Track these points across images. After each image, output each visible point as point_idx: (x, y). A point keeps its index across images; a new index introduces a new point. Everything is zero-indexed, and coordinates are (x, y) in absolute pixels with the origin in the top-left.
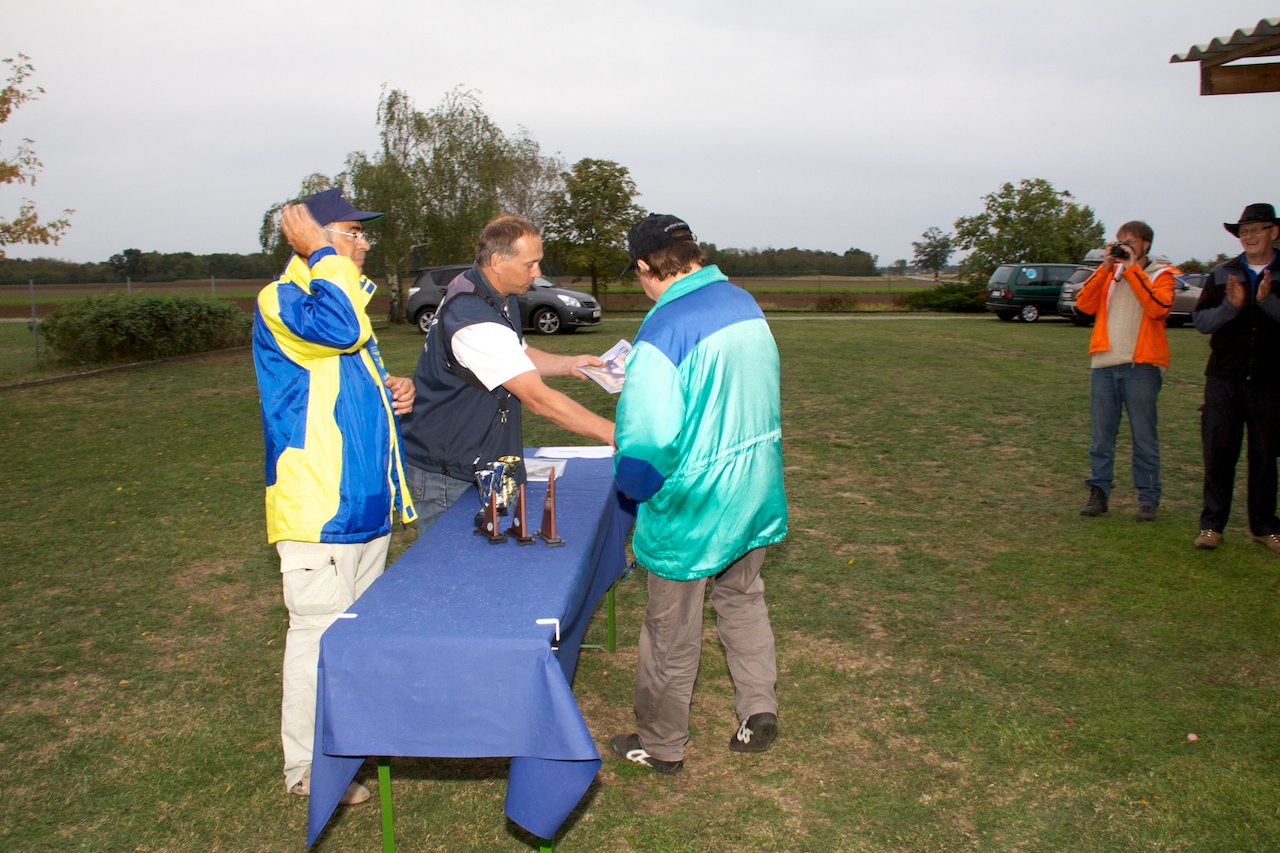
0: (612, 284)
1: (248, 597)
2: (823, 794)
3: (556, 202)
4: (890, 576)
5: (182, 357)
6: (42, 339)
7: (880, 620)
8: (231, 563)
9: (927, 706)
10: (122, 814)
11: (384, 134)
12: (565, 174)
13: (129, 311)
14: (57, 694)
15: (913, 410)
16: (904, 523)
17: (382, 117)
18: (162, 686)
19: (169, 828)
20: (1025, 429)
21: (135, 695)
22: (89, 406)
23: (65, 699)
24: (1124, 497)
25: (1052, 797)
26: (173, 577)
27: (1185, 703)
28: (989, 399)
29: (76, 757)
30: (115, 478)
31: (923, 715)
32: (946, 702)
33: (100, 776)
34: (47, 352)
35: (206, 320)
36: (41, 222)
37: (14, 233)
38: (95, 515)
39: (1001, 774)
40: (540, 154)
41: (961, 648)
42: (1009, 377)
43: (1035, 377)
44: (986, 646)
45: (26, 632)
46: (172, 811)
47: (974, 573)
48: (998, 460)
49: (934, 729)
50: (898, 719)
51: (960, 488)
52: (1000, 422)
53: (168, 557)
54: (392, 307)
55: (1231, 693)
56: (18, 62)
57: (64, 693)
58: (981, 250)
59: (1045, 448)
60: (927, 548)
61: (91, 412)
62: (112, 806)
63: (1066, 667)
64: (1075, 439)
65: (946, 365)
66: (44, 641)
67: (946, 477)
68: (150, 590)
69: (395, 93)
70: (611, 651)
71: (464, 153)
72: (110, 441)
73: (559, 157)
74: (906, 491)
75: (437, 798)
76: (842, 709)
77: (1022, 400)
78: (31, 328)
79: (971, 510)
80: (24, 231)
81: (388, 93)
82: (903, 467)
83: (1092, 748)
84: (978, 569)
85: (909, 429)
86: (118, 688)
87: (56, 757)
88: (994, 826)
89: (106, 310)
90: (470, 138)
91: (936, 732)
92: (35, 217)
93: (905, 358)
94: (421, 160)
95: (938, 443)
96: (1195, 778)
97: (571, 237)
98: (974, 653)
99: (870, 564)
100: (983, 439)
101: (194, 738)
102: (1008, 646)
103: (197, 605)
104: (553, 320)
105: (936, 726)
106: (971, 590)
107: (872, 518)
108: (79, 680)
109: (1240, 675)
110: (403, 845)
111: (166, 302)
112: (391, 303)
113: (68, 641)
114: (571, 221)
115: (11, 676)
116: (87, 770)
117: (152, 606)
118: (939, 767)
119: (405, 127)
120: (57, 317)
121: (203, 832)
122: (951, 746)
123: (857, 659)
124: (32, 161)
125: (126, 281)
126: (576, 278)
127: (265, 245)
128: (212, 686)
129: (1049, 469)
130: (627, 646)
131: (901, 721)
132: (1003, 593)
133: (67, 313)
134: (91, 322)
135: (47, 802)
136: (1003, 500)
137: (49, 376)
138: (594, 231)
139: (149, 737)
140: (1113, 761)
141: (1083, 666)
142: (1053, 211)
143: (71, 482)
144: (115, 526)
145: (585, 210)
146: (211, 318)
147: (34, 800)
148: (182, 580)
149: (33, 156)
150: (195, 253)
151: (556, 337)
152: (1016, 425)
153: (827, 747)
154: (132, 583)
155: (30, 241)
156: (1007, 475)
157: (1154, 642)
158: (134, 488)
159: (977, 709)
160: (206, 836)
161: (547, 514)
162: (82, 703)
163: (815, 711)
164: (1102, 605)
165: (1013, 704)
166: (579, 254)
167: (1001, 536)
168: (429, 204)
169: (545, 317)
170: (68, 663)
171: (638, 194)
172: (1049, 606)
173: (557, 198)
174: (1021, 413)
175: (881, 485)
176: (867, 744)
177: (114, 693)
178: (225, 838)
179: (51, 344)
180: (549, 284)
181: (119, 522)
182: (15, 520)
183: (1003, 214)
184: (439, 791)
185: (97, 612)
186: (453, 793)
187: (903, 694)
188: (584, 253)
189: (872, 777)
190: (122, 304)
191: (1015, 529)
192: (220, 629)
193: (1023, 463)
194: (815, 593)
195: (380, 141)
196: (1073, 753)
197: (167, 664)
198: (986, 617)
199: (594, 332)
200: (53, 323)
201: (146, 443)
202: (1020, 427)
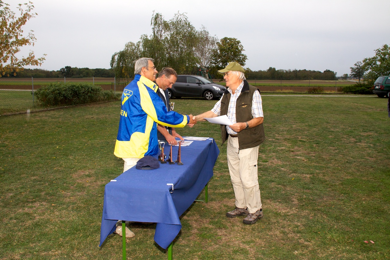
3: (214, 53)
4: (305, 184)
6: (36, 97)
8: (90, 171)
14: (33, 207)
18: (65, 206)
19: (62, 245)
20: (373, 137)
23: (35, 209)
26: (72, 175)
30: (56, 144)
33: (43, 230)
34: (37, 102)
35: (90, 92)
38: (49, 155)
44: (332, 208)
45: (24, 189)
48: (358, 148)
50: (294, 228)
53: (71, 169)
56: (29, 4)
59: (378, 144)
66: (30, 192)
67: (336, 153)
70: (206, 203)
72: (56, 132)
80: (30, 61)
81: (155, 14)
82: (322, 149)
84: (337, 184)
85: (329, 136)
95: (337, 141)
99: (299, 180)
100: (355, 140)
101: (72, 221)
106: (332, 190)
107: (305, 165)
117: (64, 183)
119: (161, 26)
120: (40, 90)
124: (33, 38)
129: (376, 151)
130: (212, 201)
136: (355, 161)
137: (37, 110)
143: (42, 144)
144: (55, 159)
151: (211, 101)
153: (268, 235)
154: (59, 176)
156: (359, 153)
158: (62, 147)
167: (349, 173)
169: (210, 94)
170: (37, 198)
172: (359, 197)
173: (215, 51)
182: (23, 156)
185: (47, 184)
187: (298, 221)
193: (368, 149)
197: (67, 200)
200: (39, 92)
201: (68, 133)
202: (371, 136)
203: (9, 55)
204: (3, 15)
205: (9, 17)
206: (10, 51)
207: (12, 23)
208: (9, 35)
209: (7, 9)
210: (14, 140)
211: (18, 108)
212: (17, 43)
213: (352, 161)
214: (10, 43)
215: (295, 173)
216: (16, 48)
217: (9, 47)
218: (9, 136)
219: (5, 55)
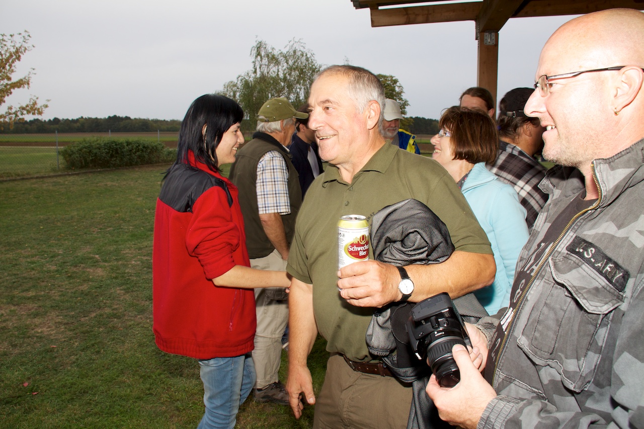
5: (127, 167)
6: (62, 157)
11: (254, 62)
13: (97, 146)
17: (254, 54)
35: (142, 150)
36: (38, 106)
69: (260, 42)
78: (58, 152)
81: (256, 43)
92: (37, 103)
94: (278, 75)
111: (120, 142)
134: (79, 150)
155: (33, 113)
171: (404, 93)
179: (65, 159)
195: (252, 65)
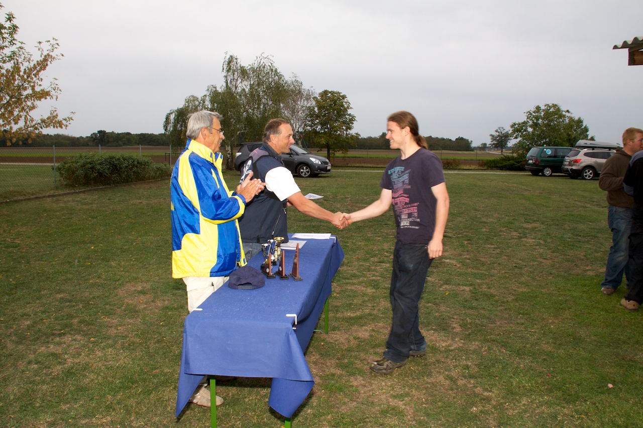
0: (337, 153)
1: (152, 301)
2: (424, 405)
3: (310, 112)
4: (466, 301)
5: (124, 184)
6: (58, 174)
7: (459, 323)
8: (145, 285)
9: (478, 365)
10: (90, 400)
11: (226, 77)
12: (315, 97)
13: (99, 162)
14: (61, 343)
15: (484, 220)
16: (475, 275)
17: (225, 68)
18: (110, 342)
19: (111, 407)
20: (540, 230)
21: (97, 345)
22: (79, 207)
23: (65, 346)
24: (588, 265)
25: (537, 411)
26: (117, 291)
27: (609, 369)
28: (523, 215)
29: (69, 373)
30: (91, 243)
31: (476, 370)
32: (488, 364)
33: (80, 382)
34: (60, 180)
35: (136, 166)
36: (60, 118)
37: (47, 123)
38: (81, 260)
39: (512, 399)
40: (303, 87)
41: (498, 337)
42: (534, 204)
43: (547, 204)
44: (511, 337)
45: (47, 314)
46: (113, 400)
47: (507, 301)
48: (524, 245)
49: (481, 377)
50: (464, 371)
51: (504, 259)
52: (527, 226)
53: (115, 281)
54: (228, 162)
55: (632, 365)
57: (65, 343)
58: (524, 139)
59: (549, 240)
60: (485, 288)
61: (80, 210)
62: (85, 396)
63: (550, 349)
64: (565, 236)
65: (502, 197)
66: (56, 319)
67: (498, 253)
68: (106, 296)
69: (231, 56)
70: (326, 333)
71: (265, 87)
72: (88, 224)
73: (312, 89)
74: (477, 260)
75: (238, 399)
76: (437, 365)
77: (540, 216)
78: (53, 169)
79: (509, 270)
80: (52, 122)
81: (228, 57)
82: (476, 248)
83: (559, 389)
84: (510, 299)
85: (481, 229)
86: (89, 342)
87: (60, 373)
88: (507, 424)
89: (89, 161)
90: (268, 79)
91: (482, 378)
92: (57, 115)
93: (483, 193)
94: (244, 90)
95: (495, 236)
96: (610, 406)
97: (317, 129)
98: (504, 340)
99: (456, 295)
100: (518, 235)
101: (124, 367)
102: (522, 338)
103: (128, 304)
104: (307, 170)
105: (482, 375)
106: (506, 309)
107: (459, 273)
108: (72, 338)
109: (638, 357)
110: (221, 421)
111: (117, 157)
112: (227, 160)
113: (67, 319)
114: (318, 121)
115: (40, 334)
116: (75, 379)
117: (107, 304)
118: (482, 395)
119: (236, 73)
120: (65, 163)
121: (127, 410)
122: (489, 385)
123: (446, 341)
124: (57, 89)
125: (98, 146)
126: (318, 149)
127: (166, 130)
128: (134, 343)
129: (550, 251)
130: (334, 331)
131: (465, 372)
132: (522, 312)
133: (70, 161)
134: (81, 166)
135: (56, 393)
136: (526, 266)
137: (61, 192)
138: (329, 126)
139: (103, 365)
140: (569, 395)
141: (559, 349)
142: (561, 120)
143: (69, 244)
144: (90, 267)
145: (325, 116)
146: (139, 165)
147: (50, 391)
148: (121, 292)
149: (57, 86)
150: (132, 133)
151: (308, 179)
152: (536, 228)
153: (429, 383)
154: (97, 293)
155: (54, 127)
156: (528, 253)
157: (595, 338)
158: (100, 247)
159: (503, 367)
160: (128, 412)
161: (295, 264)
162: (72, 348)
163: (423, 366)
164: (571, 319)
165: (521, 366)
166: (321, 137)
167: (522, 283)
168: (247, 111)
169: (303, 169)
170: (67, 329)
171: (351, 108)
172: (544, 319)
173: (310, 109)
174: (538, 223)
175: (465, 257)
176: (448, 382)
177: (88, 344)
178: (137, 413)
179: (62, 176)
180: (305, 152)
181: (92, 264)
183: (535, 121)
184: (239, 396)
185: (81, 306)
186: (246, 397)
187: (467, 359)
188: (323, 137)
189: (449, 398)
190: (96, 158)
191: (530, 280)
192: (138, 316)
193: (537, 247)
194: (428, 308)
195: (223, 80)
196: (550, 391)
197: (113, 331)
198: (511, 323)
199: (328, 177)
200: (63, 166)
201: (106, 226)
202: (538, 229)
203: (21, 114)
204: (15, 57)
205: (24, 60)
206: (23, 108)
207: (28, 68)
208: (22, 85)
209: (22, 49)
210: (29, 238)
211: (33, 190)
212: (33, 96)
213: (522, 265)
214: (24, 97)
215: (448, 284)
216: (32, 103)
217: (22, 103)
218: (21, 231)
219: (16, 113)
